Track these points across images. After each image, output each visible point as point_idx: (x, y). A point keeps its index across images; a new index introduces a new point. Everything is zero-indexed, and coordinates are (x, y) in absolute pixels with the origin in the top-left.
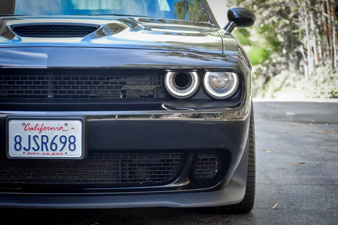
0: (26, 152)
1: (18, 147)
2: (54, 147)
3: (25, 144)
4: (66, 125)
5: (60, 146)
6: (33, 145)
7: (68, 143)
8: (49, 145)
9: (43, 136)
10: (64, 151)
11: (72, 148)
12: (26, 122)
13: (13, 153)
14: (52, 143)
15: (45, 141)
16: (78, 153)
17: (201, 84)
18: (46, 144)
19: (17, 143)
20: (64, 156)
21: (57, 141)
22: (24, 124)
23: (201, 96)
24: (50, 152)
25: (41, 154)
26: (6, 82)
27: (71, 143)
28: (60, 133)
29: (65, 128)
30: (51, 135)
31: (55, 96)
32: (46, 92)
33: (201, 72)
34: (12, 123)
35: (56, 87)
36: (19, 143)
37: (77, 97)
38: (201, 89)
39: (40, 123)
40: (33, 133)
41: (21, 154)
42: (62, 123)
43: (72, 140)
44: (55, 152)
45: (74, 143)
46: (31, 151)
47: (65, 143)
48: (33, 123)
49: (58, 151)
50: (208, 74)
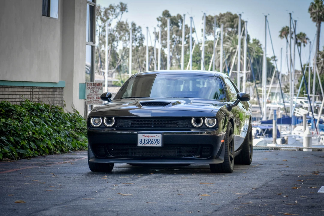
0: (143, 144)
1: (141, 142)
2: (152, 143)
3: (143, 142)
4: (156, 135)
5: (154, 142)
6: (146, 142)
7: (157, 141)
8: (151, 142)
9: (149, 139)
10: (156, 144)
11: (158, 143)
12: (144, 134)
13: (139, 145)
14: (152, 141)
15: (149, 141)
16: (160, 145)
17: (204, 122)
18: (150, 141)
19: (140, 141)
20: (156, 146)
21: (154, 140)
22: (143, 135)
23: (204, 126)
24: (151, 144)
25: (148, 145)
26: (137, 122)
27: (158, 141)
28: (154, 138)
29: (156, 136)
30: (151, 139)
31: (154, 126)
32: (151, 125)
33: (204, 119)
34: (139, 135)
35: (154, 123)
36: (141, 141)
37: (162, 127)
38: (204, 124)
39: (148, 134)
40: (146, 138)
41: (142, 145)
42: (155, 135)
43: (158, 140)
44: (153, 144)
45: (159, 141)
46: (145, 144)
47: (156, 141)
48: (146, 135)
49: (154, 144)
50: (206, 119)
